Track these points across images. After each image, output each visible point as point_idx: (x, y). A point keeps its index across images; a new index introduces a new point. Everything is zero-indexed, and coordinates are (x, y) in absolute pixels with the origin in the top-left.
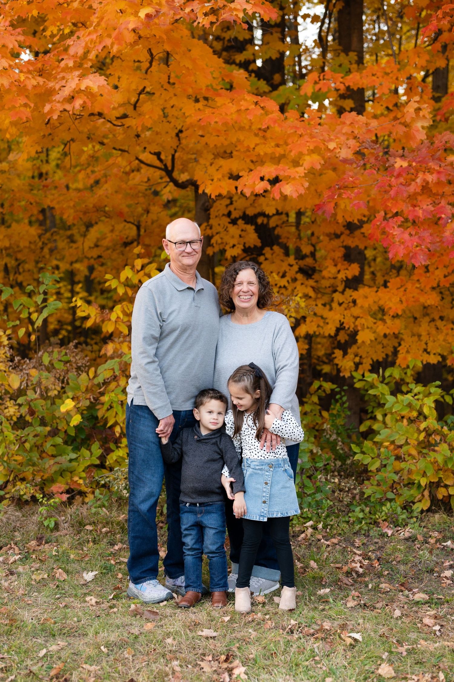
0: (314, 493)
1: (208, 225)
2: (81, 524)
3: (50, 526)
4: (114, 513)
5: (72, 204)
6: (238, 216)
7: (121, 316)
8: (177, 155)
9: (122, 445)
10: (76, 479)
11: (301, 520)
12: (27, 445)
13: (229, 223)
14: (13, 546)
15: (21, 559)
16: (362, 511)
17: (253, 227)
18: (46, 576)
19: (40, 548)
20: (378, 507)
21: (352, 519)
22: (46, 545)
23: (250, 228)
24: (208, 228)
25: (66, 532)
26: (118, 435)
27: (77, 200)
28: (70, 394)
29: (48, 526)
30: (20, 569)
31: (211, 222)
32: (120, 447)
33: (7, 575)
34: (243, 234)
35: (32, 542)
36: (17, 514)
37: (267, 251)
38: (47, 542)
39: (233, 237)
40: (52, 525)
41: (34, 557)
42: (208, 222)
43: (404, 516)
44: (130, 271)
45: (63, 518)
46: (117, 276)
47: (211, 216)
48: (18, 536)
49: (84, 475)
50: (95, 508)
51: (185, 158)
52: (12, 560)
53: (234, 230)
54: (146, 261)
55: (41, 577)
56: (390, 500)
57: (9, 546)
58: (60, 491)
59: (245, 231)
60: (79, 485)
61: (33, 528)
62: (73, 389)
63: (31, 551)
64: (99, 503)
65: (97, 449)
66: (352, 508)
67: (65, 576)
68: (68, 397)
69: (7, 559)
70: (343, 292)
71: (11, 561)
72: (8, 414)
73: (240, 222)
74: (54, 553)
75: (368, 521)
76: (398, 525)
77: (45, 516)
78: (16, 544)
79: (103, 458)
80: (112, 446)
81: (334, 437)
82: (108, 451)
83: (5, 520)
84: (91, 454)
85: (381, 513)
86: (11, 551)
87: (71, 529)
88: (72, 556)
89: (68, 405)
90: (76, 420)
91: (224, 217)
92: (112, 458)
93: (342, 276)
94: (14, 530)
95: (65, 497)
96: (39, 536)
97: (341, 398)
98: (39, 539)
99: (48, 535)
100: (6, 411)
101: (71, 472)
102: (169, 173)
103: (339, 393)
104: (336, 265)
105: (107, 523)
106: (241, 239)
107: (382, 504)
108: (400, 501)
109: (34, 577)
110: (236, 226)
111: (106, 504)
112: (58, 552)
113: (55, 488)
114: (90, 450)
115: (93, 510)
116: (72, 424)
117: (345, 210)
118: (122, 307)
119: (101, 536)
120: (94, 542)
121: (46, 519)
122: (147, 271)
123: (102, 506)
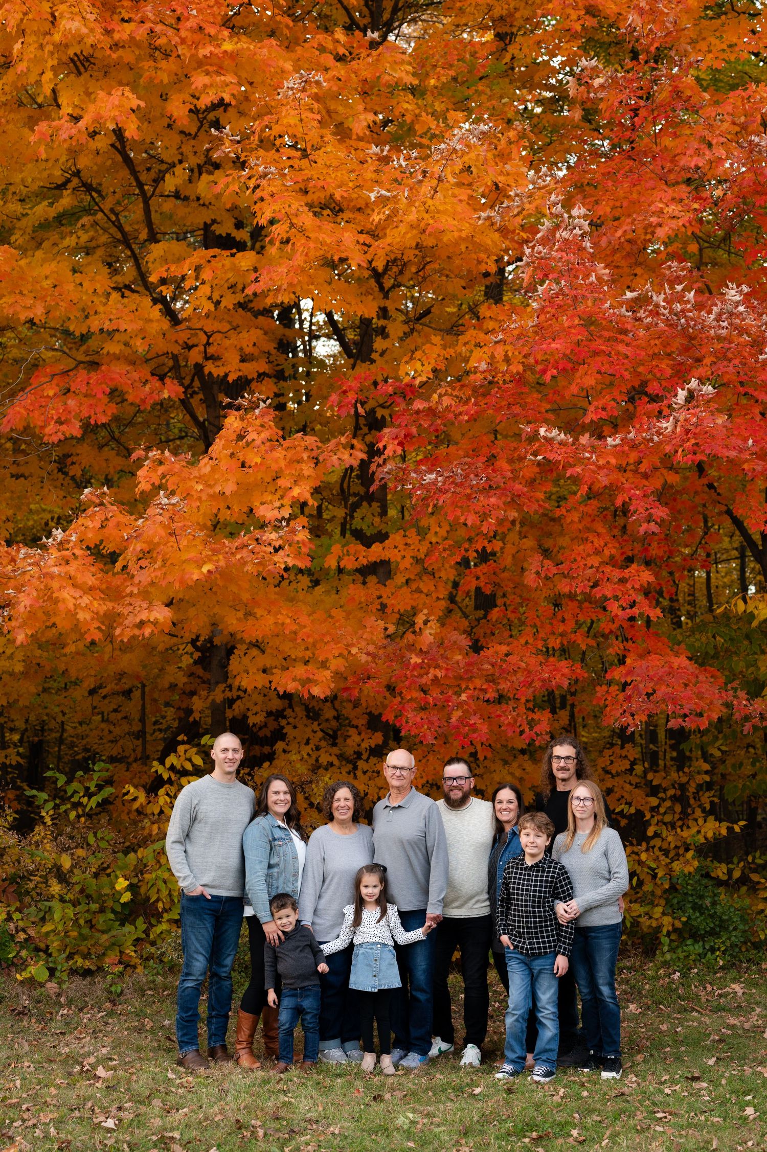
4: (170, 980)
9: (164, 920)
10: (127, 951)
12: (82, 922)
19: (116, 1008)
22: (120, 1006)
26: (160, 910)
28: (122, 873)
29: (115, 991)
32: (162, 922)
36: (84, 983)
40: (119, 991)
44: (174, 757)
45: (126, 985)
46: (162, 763)
49: (133, 948)
50: (152, 976)
54: (187, 746)
58: (114, 963)
60: (132, 957)
62: (121, 869)
64: (155, 971)
65: (141, 923)
70: (367, 761)
79: (147, 932)
80: (153, 921)
82: (152, 925)
84: (136, 929)
87: (135, 993)
89: (121, 884)
90: (126, 897)
92: (155, 932)
93: (365, 745)
96: (111, 999)
98: (113, 1002)
99: (118, 998)
104: (360, 734)
105: (167, 988)
113: (108, 960)
114: (134, 924)
115: (151, 978)
116: (122, 901)
117: (368, 695)
122: (188, 756)
123: (158, 974)
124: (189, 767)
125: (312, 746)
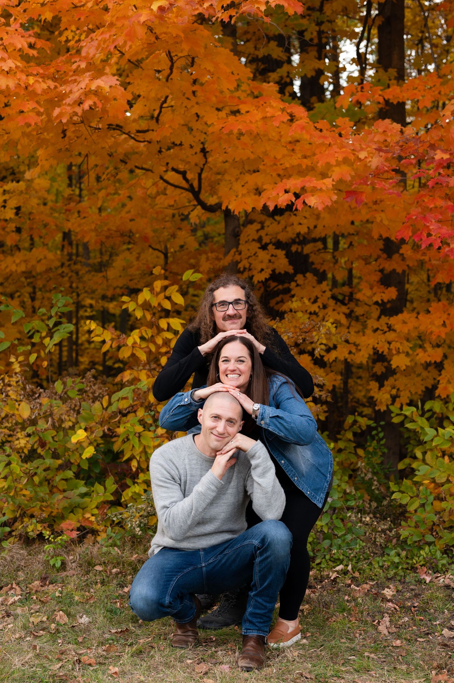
0: (345, 535)
1: (237, 251)
2: (90, 564)
3: (56, 566)
4: (127, 553)
5: (93, 227)
6: (268, 241)
7: (138, 340)
8: (203, 176)
9: (139, 481)
10: (88, 515)
11: (330, 563)
12: (36, 479)
13: (259, 248)
14: (14, 586)
15: (20, 601)
16: (399, 555)
17: (284, 252)
18: (45, 619)
19: (43, 589)
20: (415, 551)
21: (386, 563)
22: (51, 586)
23: (281, 253)
24: (237, 253)
25: (73, 572)
26: (134, 469)
27: (99, 223)
28: (83, 425)
29: (54, 565)
30: (19, 611)
31: (241, 247)
32: (137, 483)
33: (3, 617)
34: (273, 259)
35: (36, 582)
36: (22, 552)
37: (299, 278)
38: (50, 583)
39: (262, 262)
40: (58, 564)
41: (35, 597)
42: (237, 248)
43: (444, 562)
44: (149, 293)
45: (71, 557)
46: (134, 298)
47: (241, 242)
48: (21, 576)
49: (96, 511)
50: (107, 547)
51: (213, 179)
52: (11, 600)
53: (263, 255)
54: (166, 282)
55: (39, 619)
56: (429, 544)
57: (10, 585)
58: (70, 528)
59: (276, 256)
60: (91, 522)
61: (38, 568)
62: (86, 420)
63: (33, 592)
64: (110, 541)
65: (111, 484)
66: (387, 551)
67: (66, 619)
68: (80, 428)
69: (6, 600)
70: (378, 319)
71: (10, 602)
72: (18, 446)
73: (270, 247)
74: (57, 594)
75: (405, 566)
76: (438, 572)
77: (51, 554)
78: (18, 584)
79: (117, 494)
80: (129, 481)
81: (369, 475)
82: (125, 487)
83: (8, 559)
84: (105, 489)
85: (419, 557)
86: (12, 592)
87: (79, 569)
88: (76, 598)
89: (80, 435)
90: (89, 452)
91: (254, 242)
92: (128, 494)
93: (377, 299)
94: (18, 569)
95: (75, 535)
96: (43, 576)
97: (377, 435)
98: (44, 579)
99: (53, 575)
100: (17, 442)
101: (83, 509)
102: (196, 194)
103: (375, 428)
104: (371, 288)
105: (118, 564)
106: (271, 264)
107: (421, 548)
108: (440, 544)
109: (31, 619)
110: (266, 251)
111: (118, 543)
112: (61, 592)
113: (64, 525)
114: (104, 485)
115: (104, 549)
116: (84, 457)
118: (140, 332)
119: (111, 577)
120: (103, 583)
121: (52, 557)
122: (167, 293)
123: (114, 545)
124: (167, 305)
125: (319, 304)
